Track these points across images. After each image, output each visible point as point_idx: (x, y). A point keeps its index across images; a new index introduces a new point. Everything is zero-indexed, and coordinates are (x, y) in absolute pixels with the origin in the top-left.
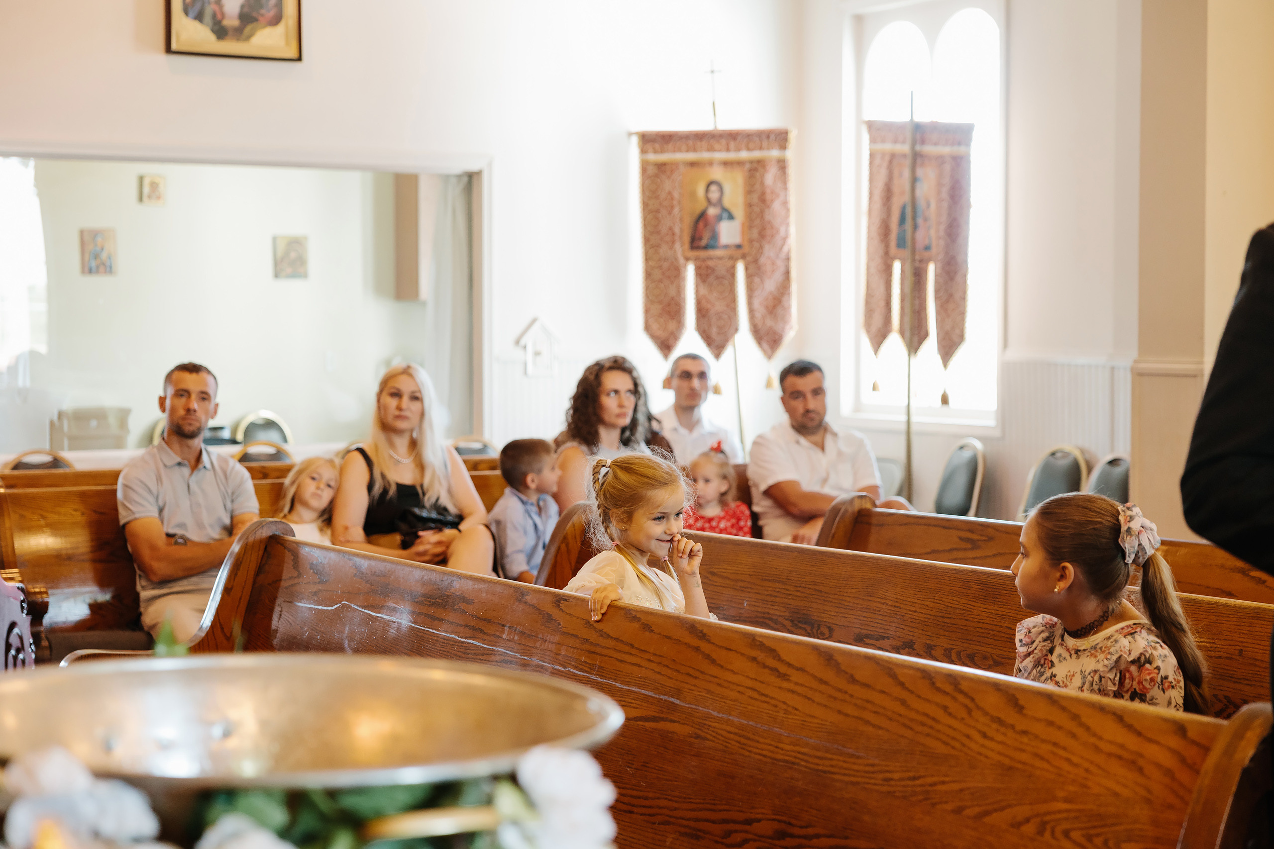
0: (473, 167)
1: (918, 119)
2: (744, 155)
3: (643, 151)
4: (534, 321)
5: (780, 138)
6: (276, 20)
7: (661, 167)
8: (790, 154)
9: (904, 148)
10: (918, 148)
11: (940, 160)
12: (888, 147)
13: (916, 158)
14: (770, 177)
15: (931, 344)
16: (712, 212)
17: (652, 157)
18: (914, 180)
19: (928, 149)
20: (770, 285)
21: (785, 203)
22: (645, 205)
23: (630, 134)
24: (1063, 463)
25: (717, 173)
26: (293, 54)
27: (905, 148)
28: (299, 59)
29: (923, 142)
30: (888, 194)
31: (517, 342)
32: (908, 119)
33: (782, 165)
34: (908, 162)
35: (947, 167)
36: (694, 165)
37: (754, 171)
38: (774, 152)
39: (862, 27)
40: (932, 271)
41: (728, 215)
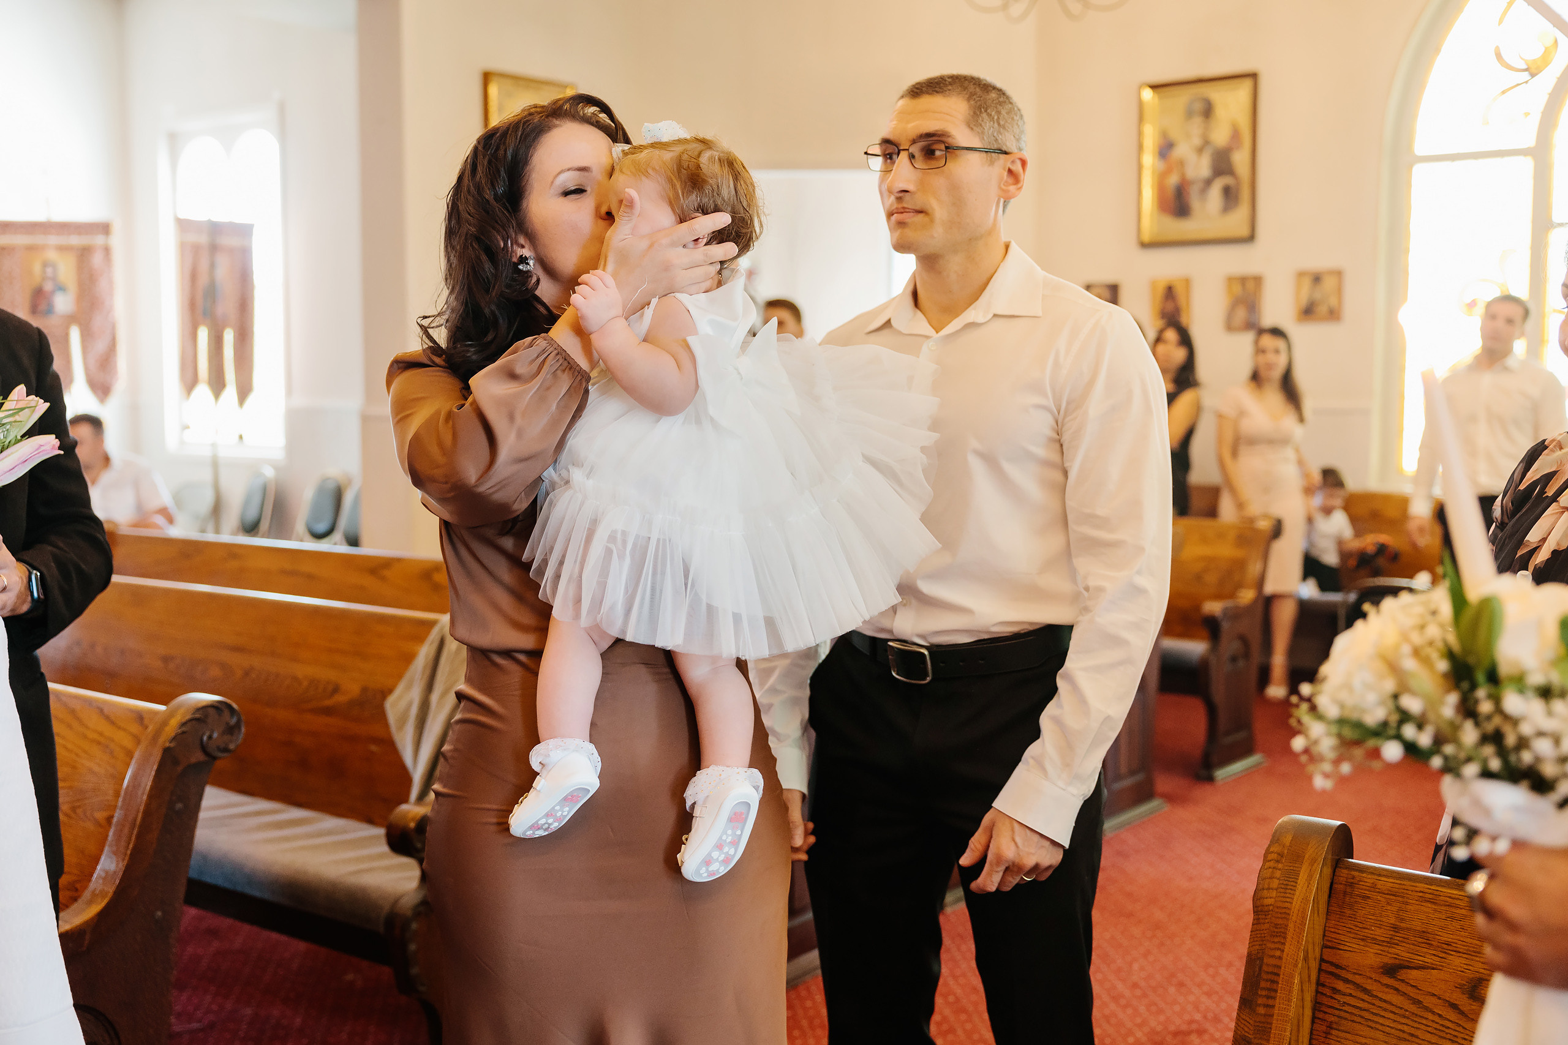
1: (214, 219)
2: (75, 240)
5: (105, 228)
8: (116, 241)
9: (203, 239)
10: (215, 240)
11: (231, 250)
12: (192, 240)
13: (214, 248)
14: (97, 259)
15: (230, 391)
16: (48, 287)
18: (212, 266)
19: (222, 242)
20: (100, 346)
21: (111, 283)
24: (331, 485)
25: (52, 255)
29: (219, 236)
30: (194, 277)
33: (107, 250)
34: (207, 251)
35: (236, 256)
36: (31, 248)
37: (84, 254)
38: (99, 240)
39: (174, 141)
40: (229, 336)
41: (61, 288)
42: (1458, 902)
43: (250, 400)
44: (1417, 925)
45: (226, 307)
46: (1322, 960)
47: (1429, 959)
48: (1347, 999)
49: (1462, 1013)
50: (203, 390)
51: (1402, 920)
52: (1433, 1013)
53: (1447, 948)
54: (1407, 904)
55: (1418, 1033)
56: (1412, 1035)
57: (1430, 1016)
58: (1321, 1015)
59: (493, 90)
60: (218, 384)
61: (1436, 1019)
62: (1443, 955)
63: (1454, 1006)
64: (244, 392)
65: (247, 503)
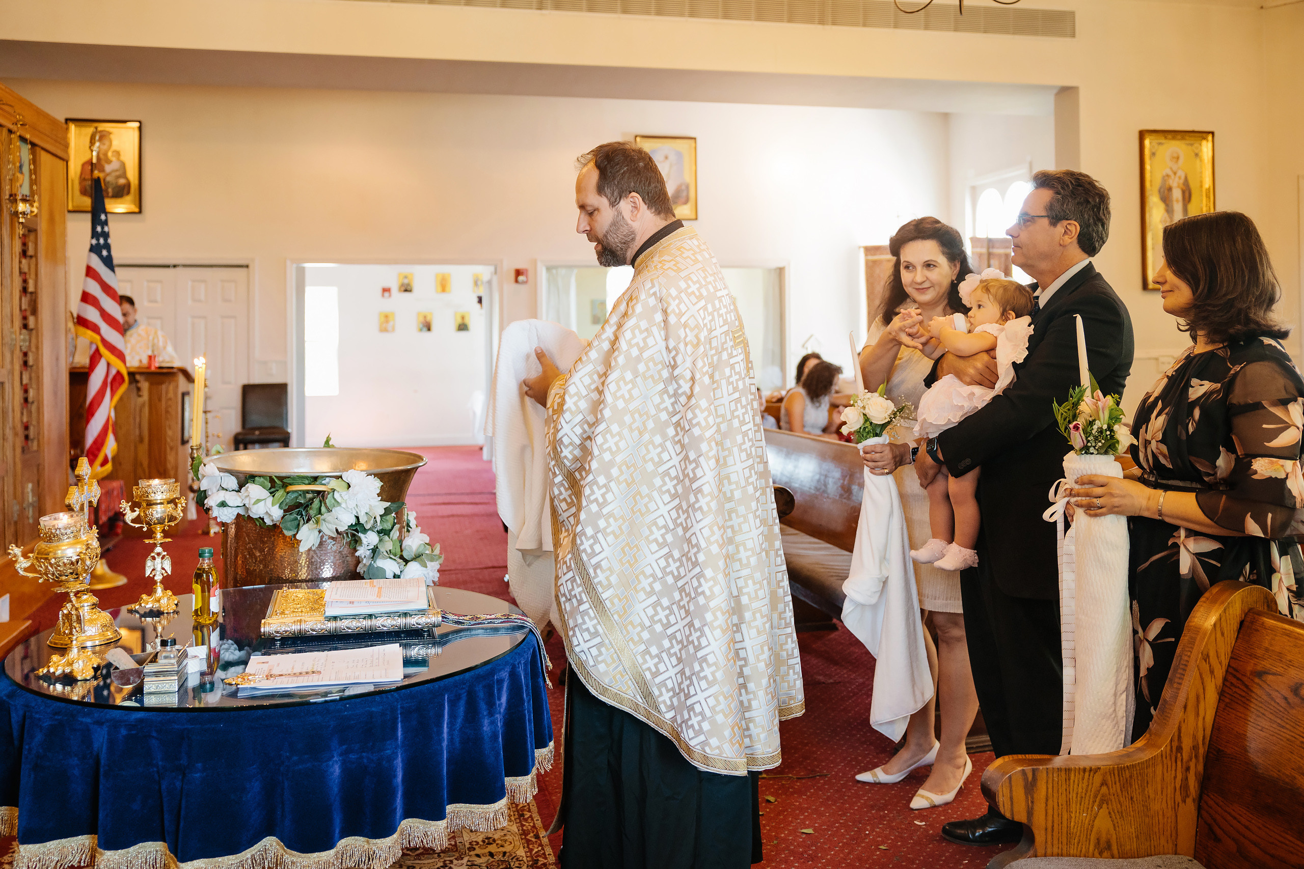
0: (781, 265)
1: (991, 236)
3: (866, 255)
4: (811, 336)
6: (686, 202)
7: (874, 262)
10: (991, 250)
11: (999, 255)
12: (979, 250)
13: (989, 255)
17: (871, 258)
19: (996, 251)
22: (868, 281)
23: (860, 247)
26: (694, 217)
27: (984, 251)
28: (696, 219)
29: (993, 247)
31: (803, 346)
32: (985, 237)
34: (986, 257)
35: (1003, 259)
39: (975, 192)
42: (1301, 637)
44: (1277, 649)
46: (1229, 665)
47: (1280, 670)
48: (1237, 690)
49: (1289, 703)
51: (1271, 645)
52: (1275, 702)
53: (1290, 664)
54: (1275, 635)
55: (1266, 713)
56: (1263, 714)
57: (1273, 703)
58: (1222, 698)
59: (1147, 142)
61: (1276, 705)
62: (1286, 667)
63: (1286, 699)
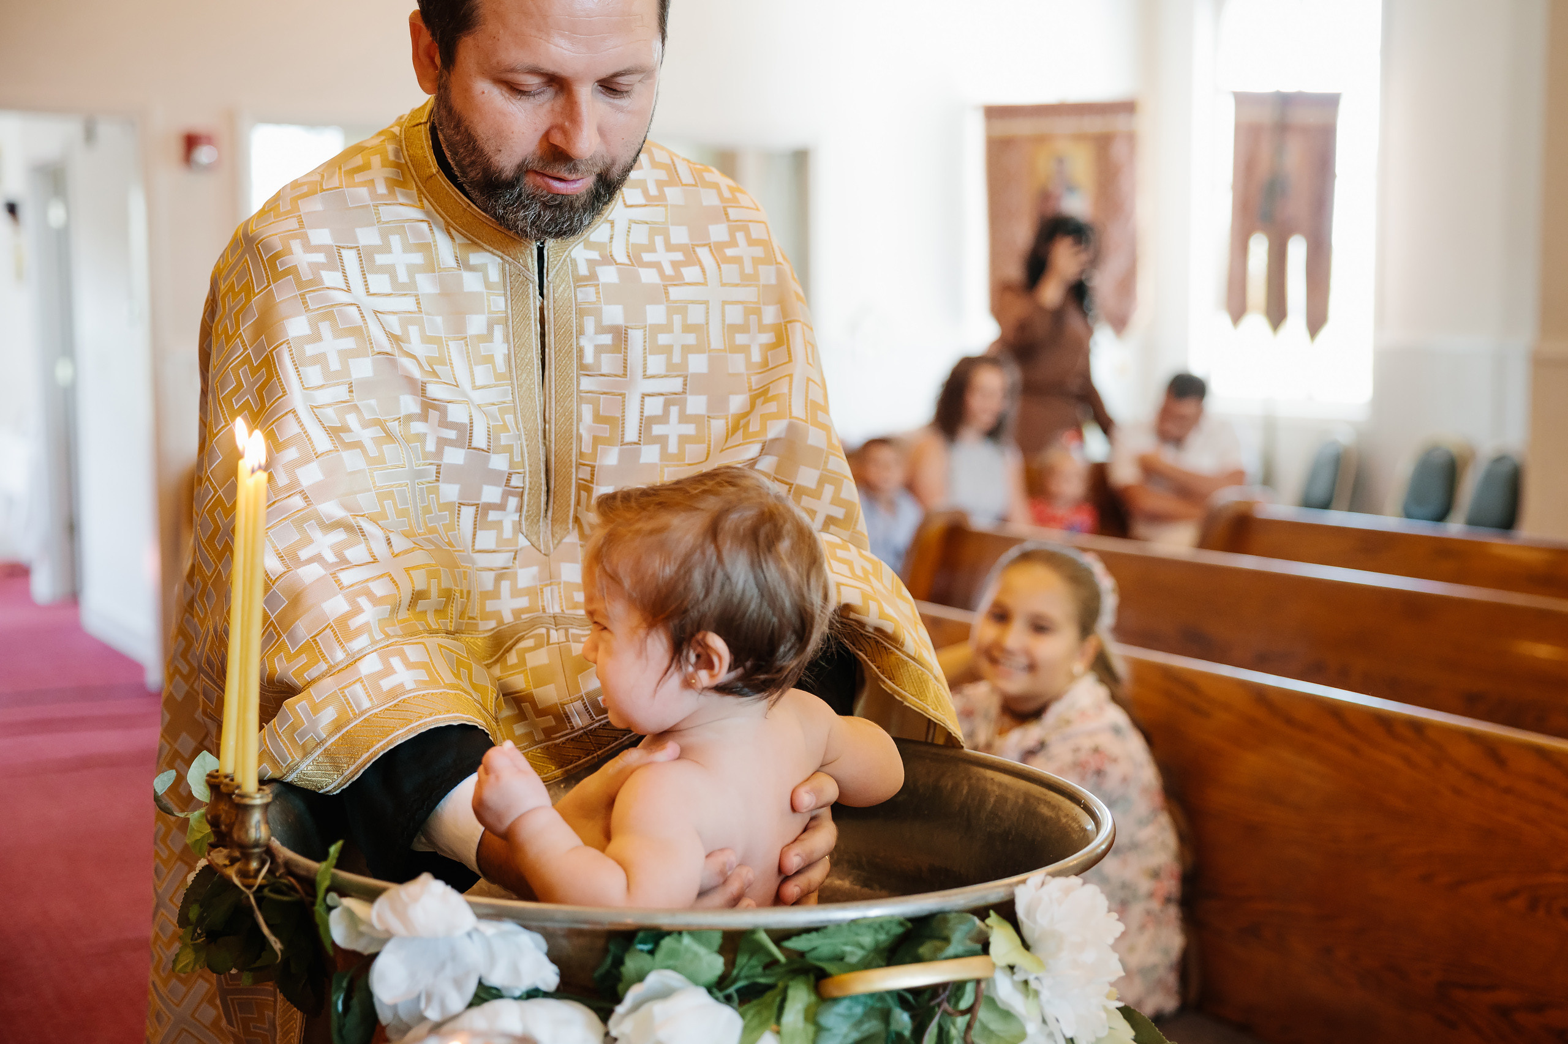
0: (801, 144)
1: (1284, 89)
2: (1094, 125)
3: (989, 124)
5: (1127, 107)
7: (1007, 140)
8: (1144, 124)
9: (1268, 117)
10: (1284, 119)
11: (1308, 129)
13: (1282, 128)
14: (1119, 150)
15: (1296, 321)
17: (998, 131)
25: (1065, 147)
32: (1272, 89)
33: (1131, 138)
34: (1272, 134)
36: (1041, 140)
37: (1103, 143)
38: (1119, 123)
40: (1297, 250)
41: (1071, 188)
43: (1325, 333)
45: (1297, 206)
50: (1256, 321)
60: (1277, 313)
64: (1316, 321)
65: (1313, 476)
